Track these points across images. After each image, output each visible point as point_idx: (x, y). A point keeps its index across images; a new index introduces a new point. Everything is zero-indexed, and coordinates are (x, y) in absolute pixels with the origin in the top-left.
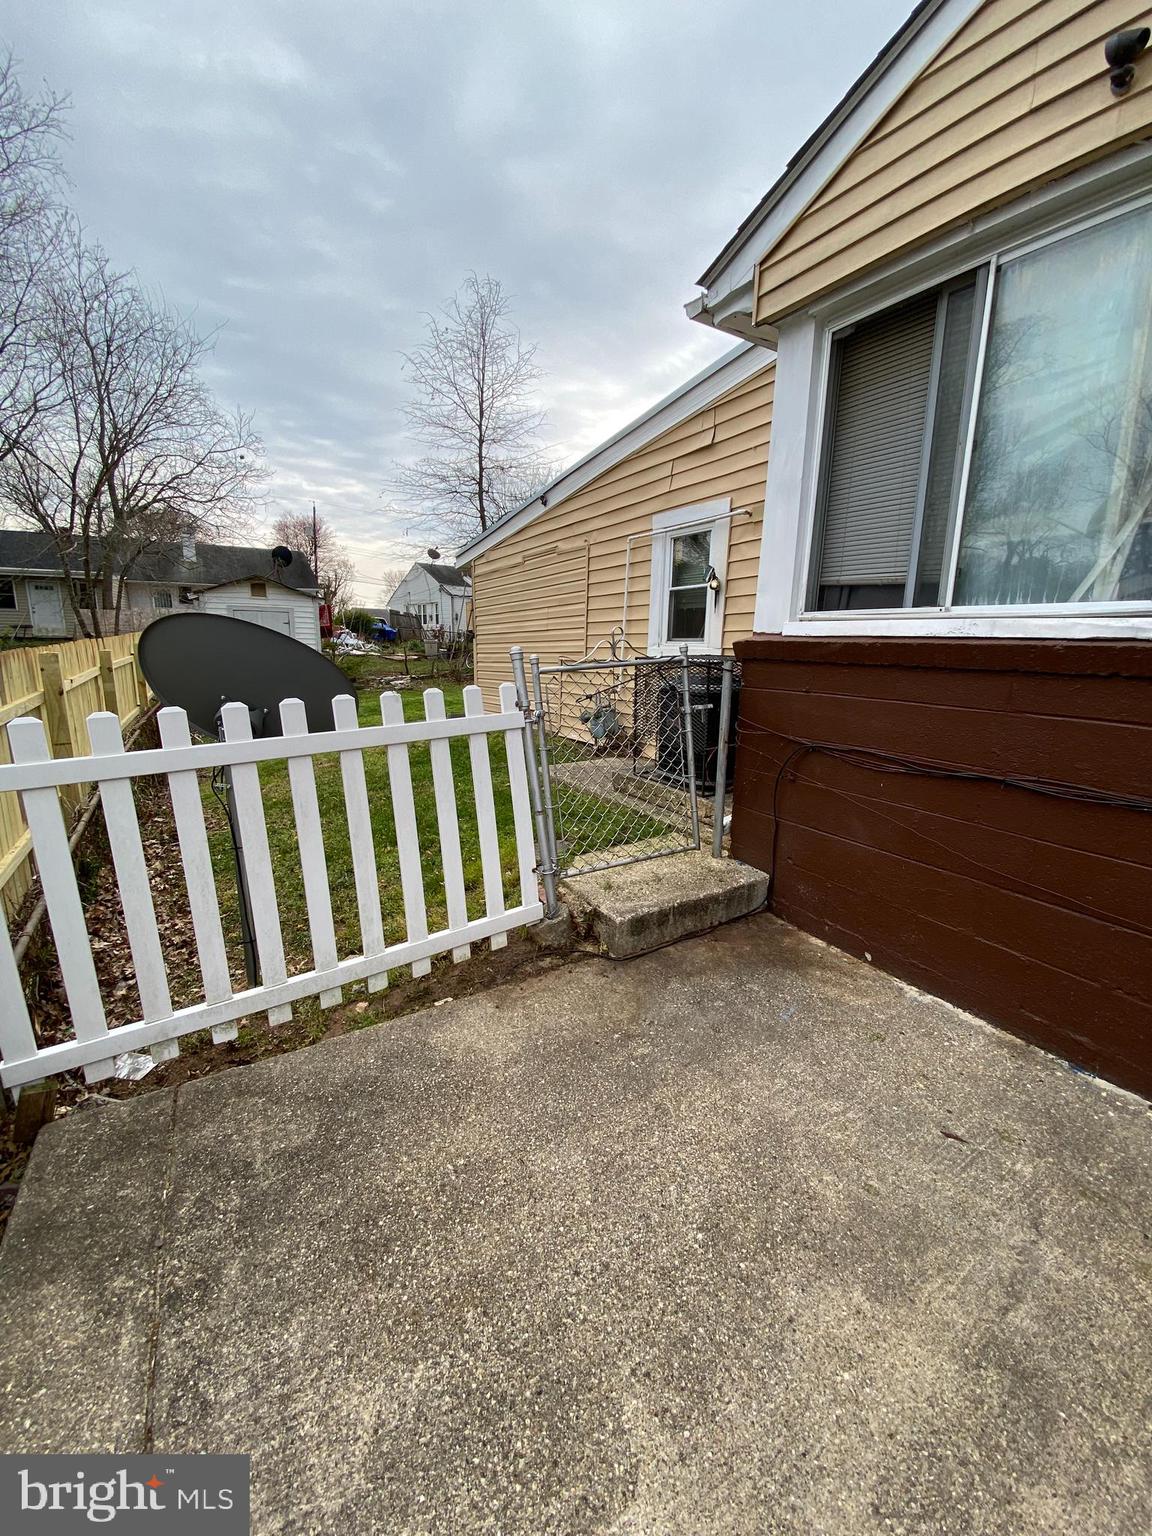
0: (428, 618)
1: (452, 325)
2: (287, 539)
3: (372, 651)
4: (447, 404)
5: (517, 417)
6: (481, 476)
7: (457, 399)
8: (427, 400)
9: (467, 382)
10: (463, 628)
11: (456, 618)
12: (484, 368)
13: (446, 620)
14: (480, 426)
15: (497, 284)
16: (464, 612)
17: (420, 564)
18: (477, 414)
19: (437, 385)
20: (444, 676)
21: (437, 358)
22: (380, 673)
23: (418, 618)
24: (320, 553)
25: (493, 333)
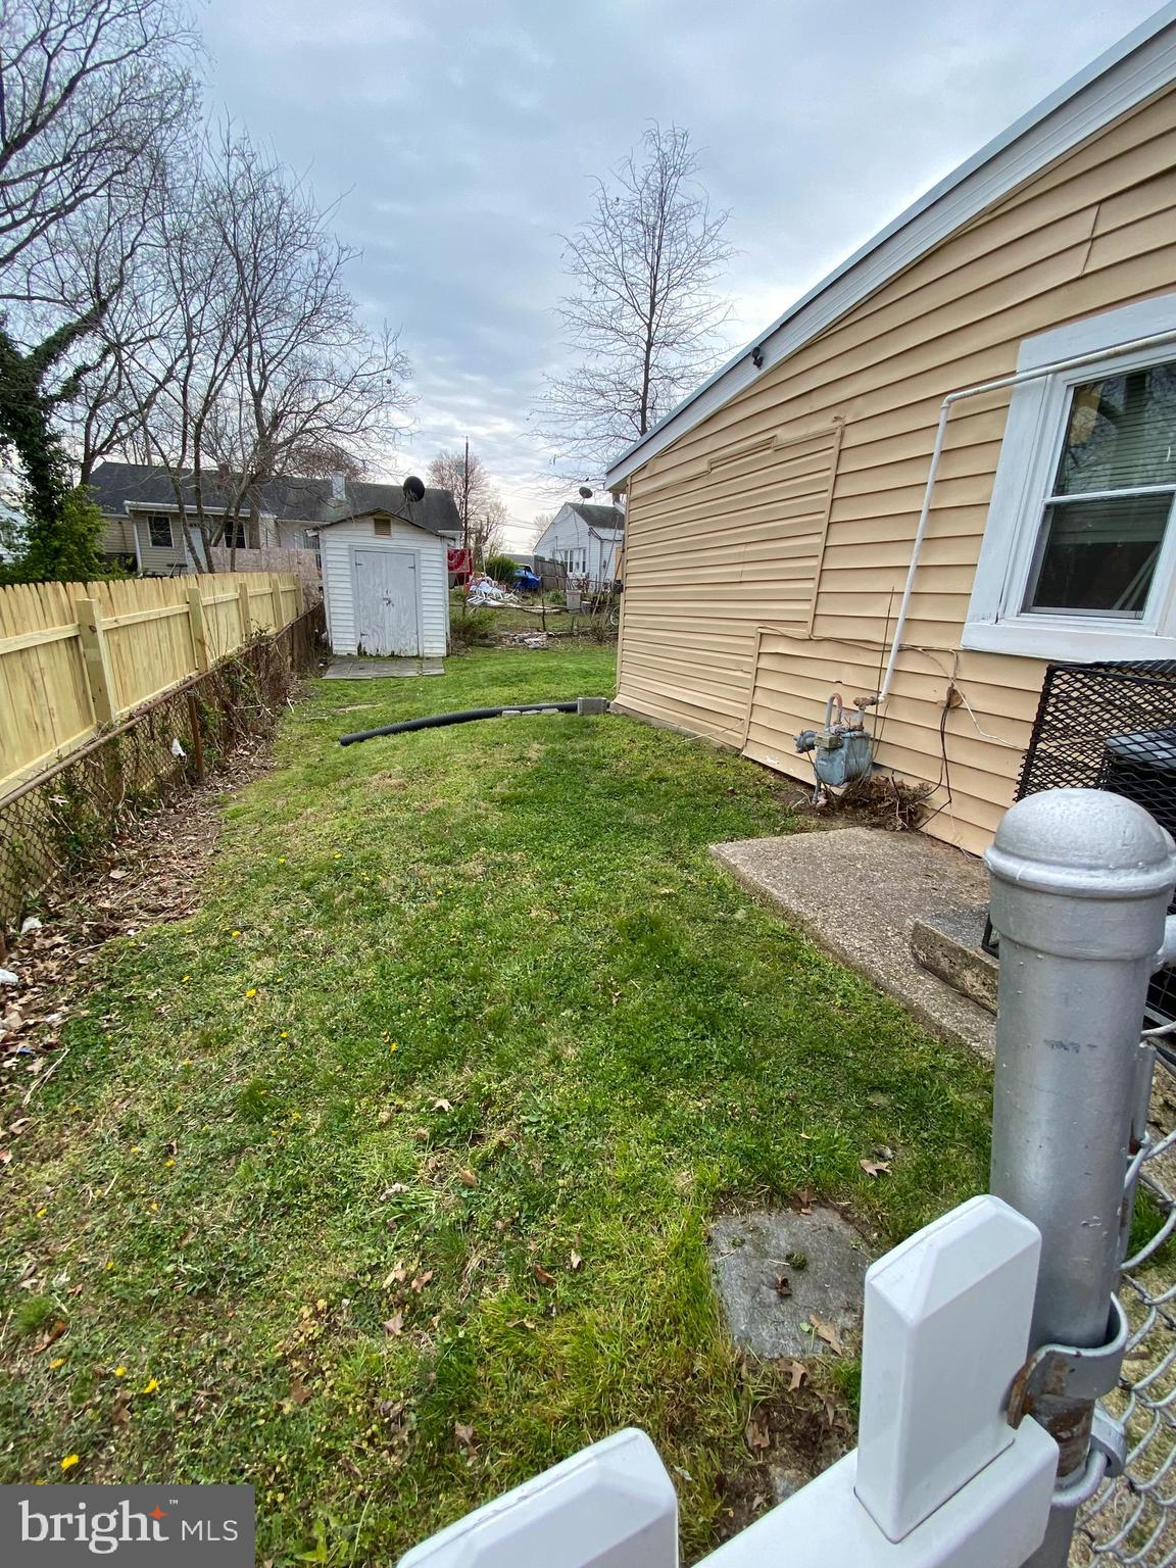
0: (574, 566)
1: (626, 195)
2: (442, 480)
3: (511, 601)
4: (611, 297)
5: (694, 312)
6: (646, 388)
7: (624, 291)
8: (587, 295)
9: (638, 268)
10: (611, 576)
11: (605, 566)
12: (660, 248)
13: (594, 570)
14: (649, 326)
15: (685, 135)
16: (613, 559)
17: (569, 504)
18: (646, 309)
19: (601, 275)
20: (585, 634)
21: (603, 239)
22: (515, 628)
23: (563, 565)
24: (472, 496)
25: (676, 201)
